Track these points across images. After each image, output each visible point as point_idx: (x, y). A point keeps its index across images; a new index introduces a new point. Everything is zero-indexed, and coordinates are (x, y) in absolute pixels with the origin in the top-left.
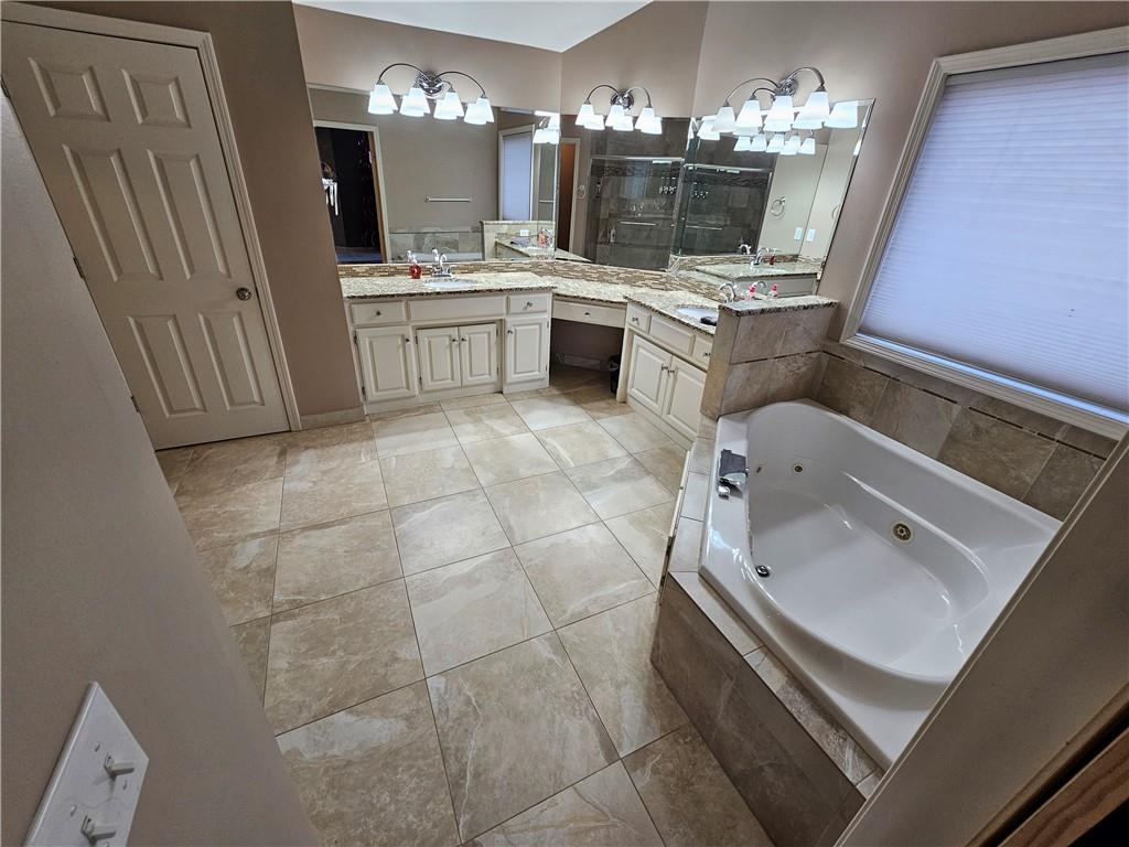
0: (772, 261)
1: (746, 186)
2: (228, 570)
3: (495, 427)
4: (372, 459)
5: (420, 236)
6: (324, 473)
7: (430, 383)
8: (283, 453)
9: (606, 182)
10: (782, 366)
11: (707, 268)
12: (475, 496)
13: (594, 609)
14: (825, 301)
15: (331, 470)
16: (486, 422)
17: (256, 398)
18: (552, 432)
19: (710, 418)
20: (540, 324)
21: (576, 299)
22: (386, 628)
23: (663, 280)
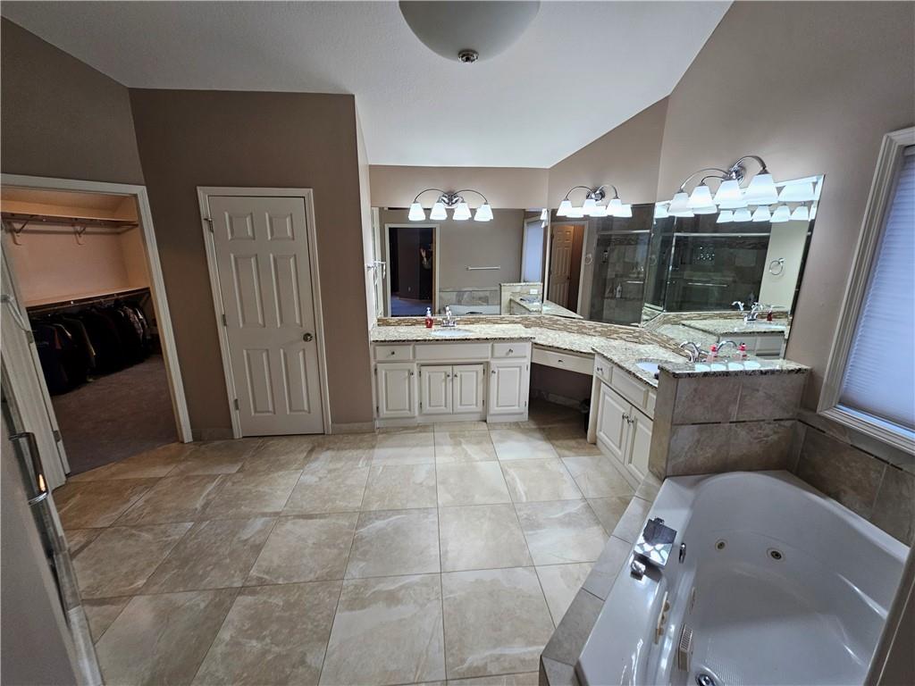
0: (770, 317)
1: (752, 248)
2: (235, 539)
3: (469, 452)
4: (367, 465)
5: (460, 293)
6: (330, 471)
7: (428, 408)
8: (311, 451)
9: (613, 250)
10: (742, 433)
11: (693, 323)
12: (429, 514)
13: (493, 669)
14: (793, 366)
15: (335, 470)
16: (464, 446)
17: (306, 408)
18: (517, 464)
19: (657, 477)
20: (520, 367)
21: (551, 348)
22: (310, 627)
23: (637, 334)
